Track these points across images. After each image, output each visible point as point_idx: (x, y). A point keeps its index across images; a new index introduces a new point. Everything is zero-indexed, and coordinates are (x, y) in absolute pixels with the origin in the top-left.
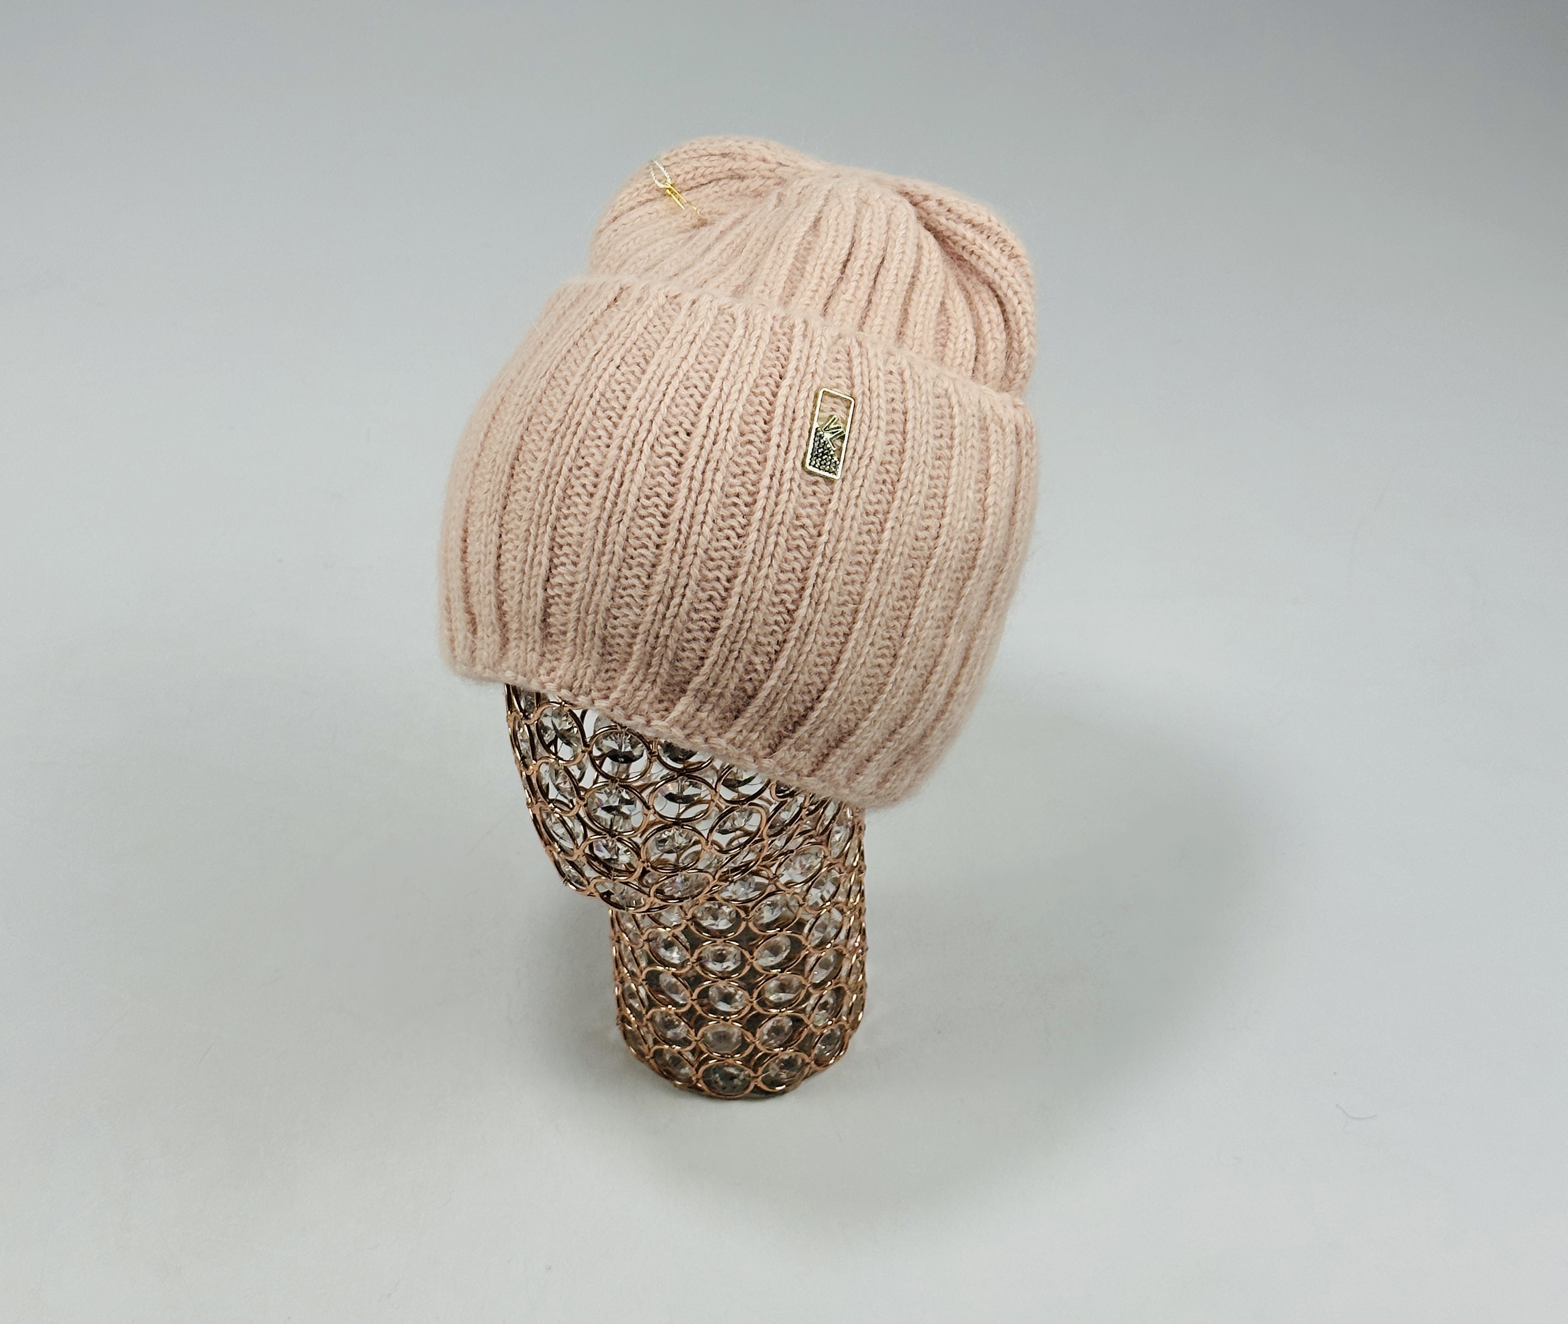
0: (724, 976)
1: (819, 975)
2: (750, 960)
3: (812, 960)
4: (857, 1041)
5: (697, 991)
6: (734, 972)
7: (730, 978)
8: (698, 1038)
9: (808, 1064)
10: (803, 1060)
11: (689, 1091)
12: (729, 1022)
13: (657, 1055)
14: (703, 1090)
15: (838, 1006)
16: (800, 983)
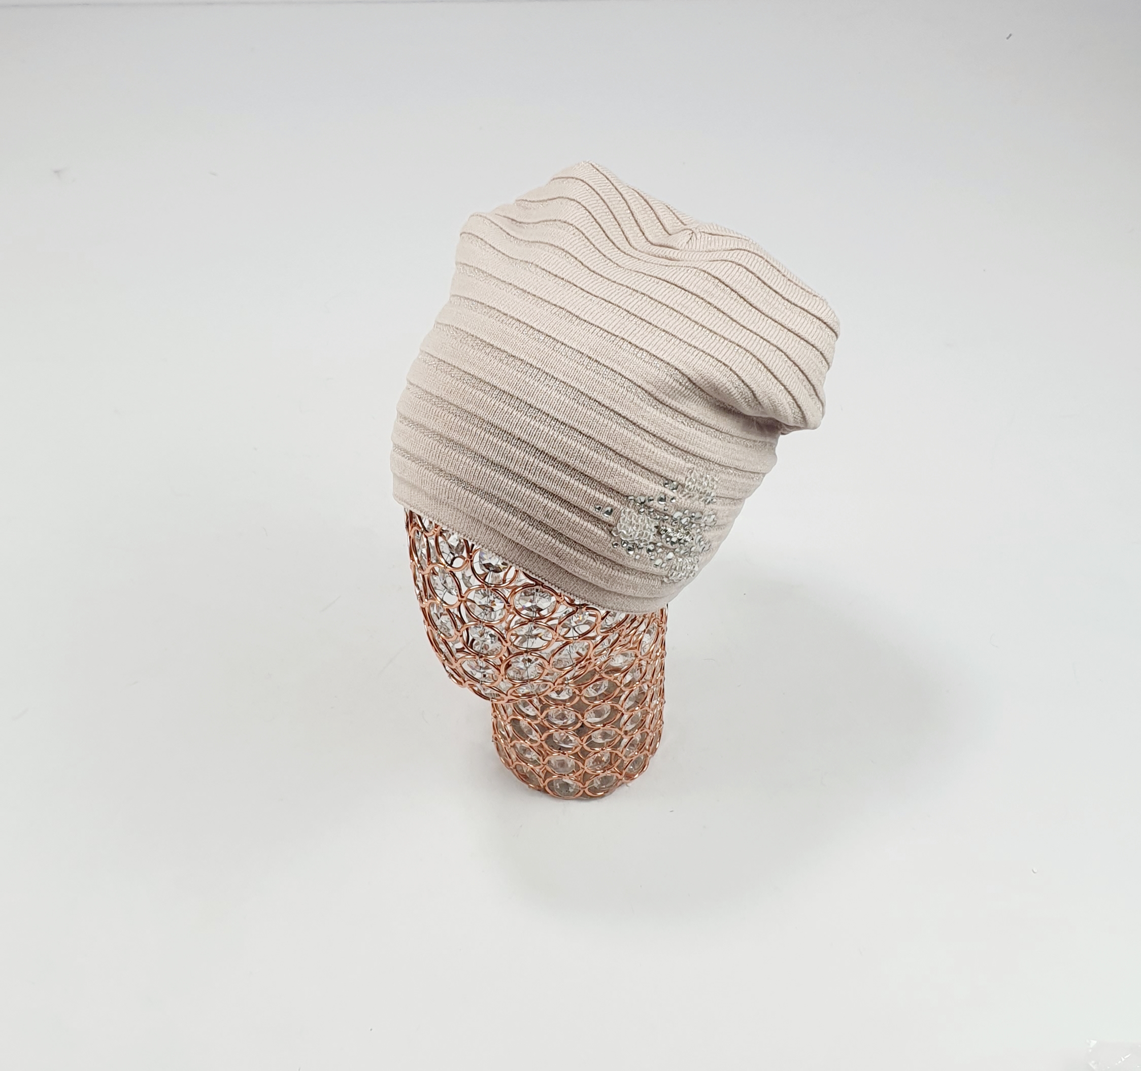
0: (563, 728)
1: (629, 727)
2: (582, 720)
3: (626, 717)
4: (655, 762)
5: (545, 735)
6: (569, 726)
7: (567, 729)
8: (544, 763)
9: (620, 780)
10: (617, 777)
11: (539, 792)
12: (567, 754)
13: (517, 767)
14: (548, 793)
15: (643, 741)
16: (615, 732)
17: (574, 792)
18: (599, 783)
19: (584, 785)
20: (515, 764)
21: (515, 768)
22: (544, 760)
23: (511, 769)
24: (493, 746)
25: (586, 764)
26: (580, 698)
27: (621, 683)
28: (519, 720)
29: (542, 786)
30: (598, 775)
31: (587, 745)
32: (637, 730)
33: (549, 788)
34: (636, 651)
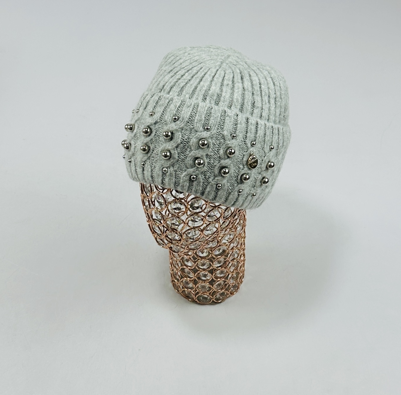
0: (204, 270)
1: (232, 269)
2: (212, 265)
7: (206, 270)
9: (228, 294)
11: (193, 302)
12: (206, 283)
13: (183, 292)
14: (197, 302)
15: (237, 277)
16: (227, 271)
17: (209, 301)
18: (219, 296)
19: (213, 297)
20: (182, 290)
21: (182, 292)
22: (195, 286)
23: (180, 293)
24: (171, 285)
25: (214, 286)
26: (212, 255)
27: (229, 247)
28: (185, 268)
29: (194, 298)
30: (219, 292)
31: (215, 278)
32: (235, 271)
33: (198, 300)
34: (235, 232)
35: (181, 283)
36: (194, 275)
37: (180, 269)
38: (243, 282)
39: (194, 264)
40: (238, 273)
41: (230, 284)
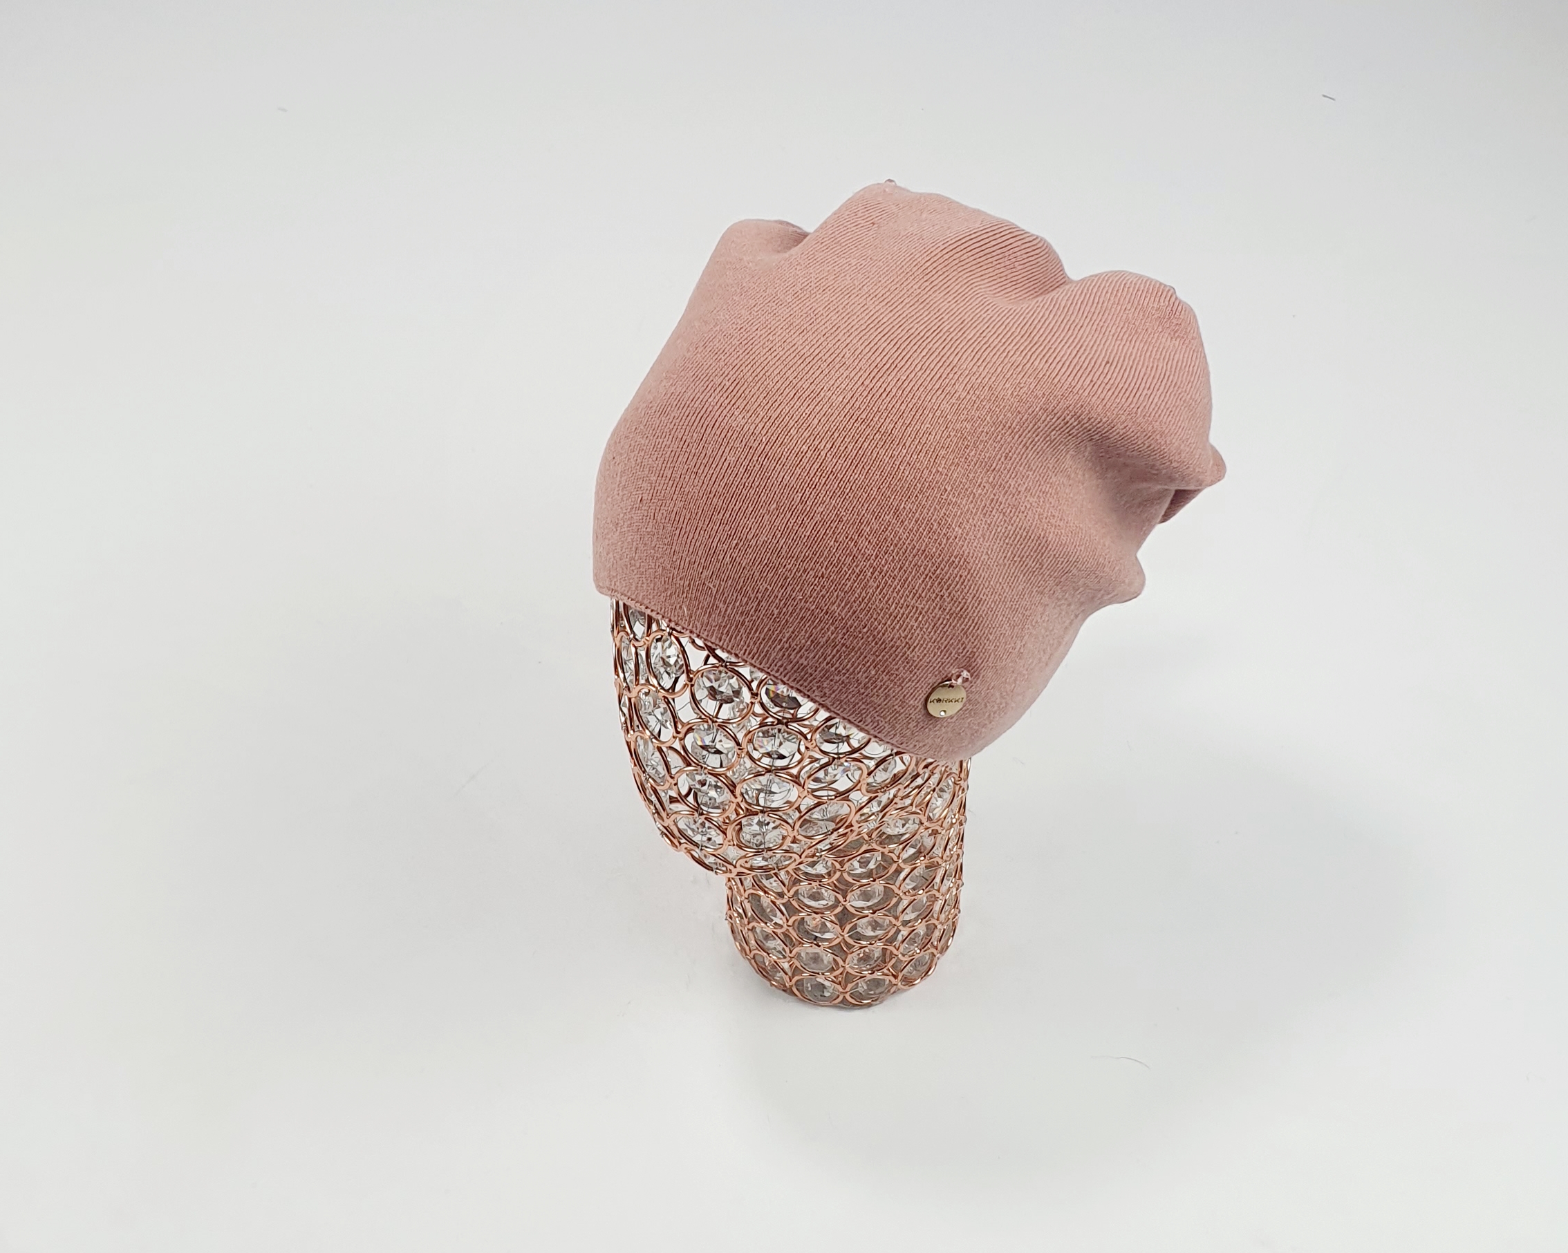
0: (817, 911)
1: (910, 915)
2: (844, 903)
3: (905, 902)
6: (828, 908)
7: (824, 914)
8: (792, 955)
9: (895, 985)
10: (891, 981)
11: (783, 993)
12: (822, 947)
13: (757, 957)
15: (929, 935)
16: (890, 921)
17: (830, 997)
18: (865, 987)
19: (844, 989)
20: (753, 952)
21: (754, 958)
22: (791, 952)
25: (847, 962)
26: (842, 874)
27: (899, 857)
28: (760, 896)
29: (787, 984)
30: (865, 977)
31: (850, 937)
32: (920, 921)
33: (797, 989)
34: (921, 817)
35: (750, 933)
36: (788, 921)
37: (747, 897)
38: (949, 948)
39: (786, 891)
40: (931, 929)
41: (900, 956)
